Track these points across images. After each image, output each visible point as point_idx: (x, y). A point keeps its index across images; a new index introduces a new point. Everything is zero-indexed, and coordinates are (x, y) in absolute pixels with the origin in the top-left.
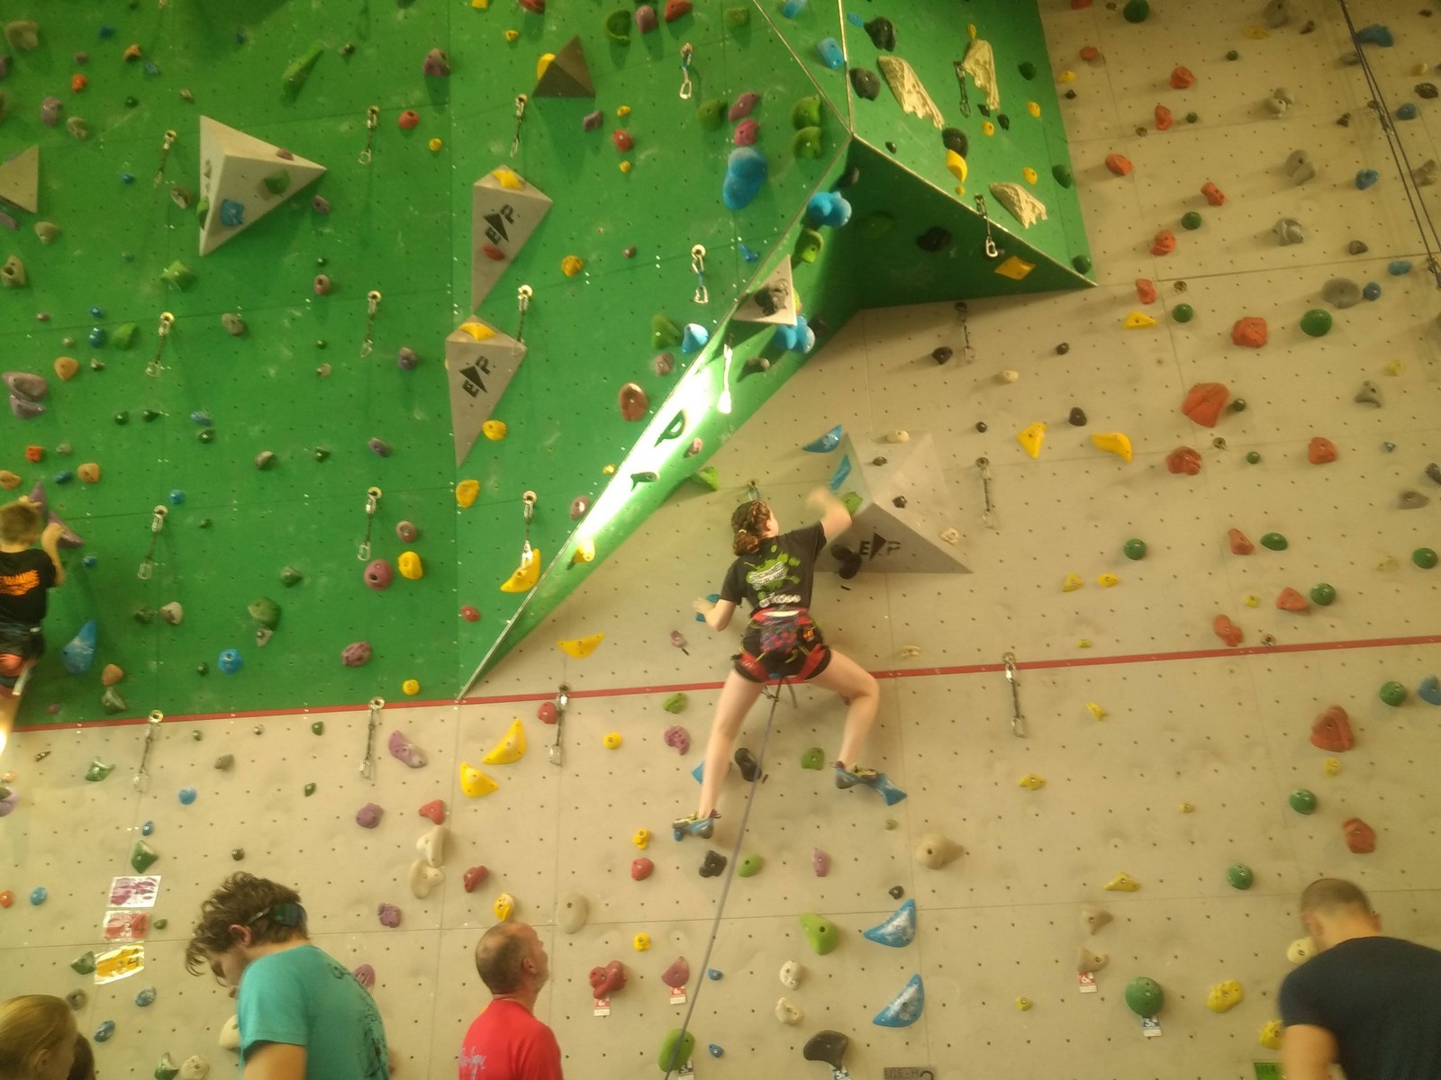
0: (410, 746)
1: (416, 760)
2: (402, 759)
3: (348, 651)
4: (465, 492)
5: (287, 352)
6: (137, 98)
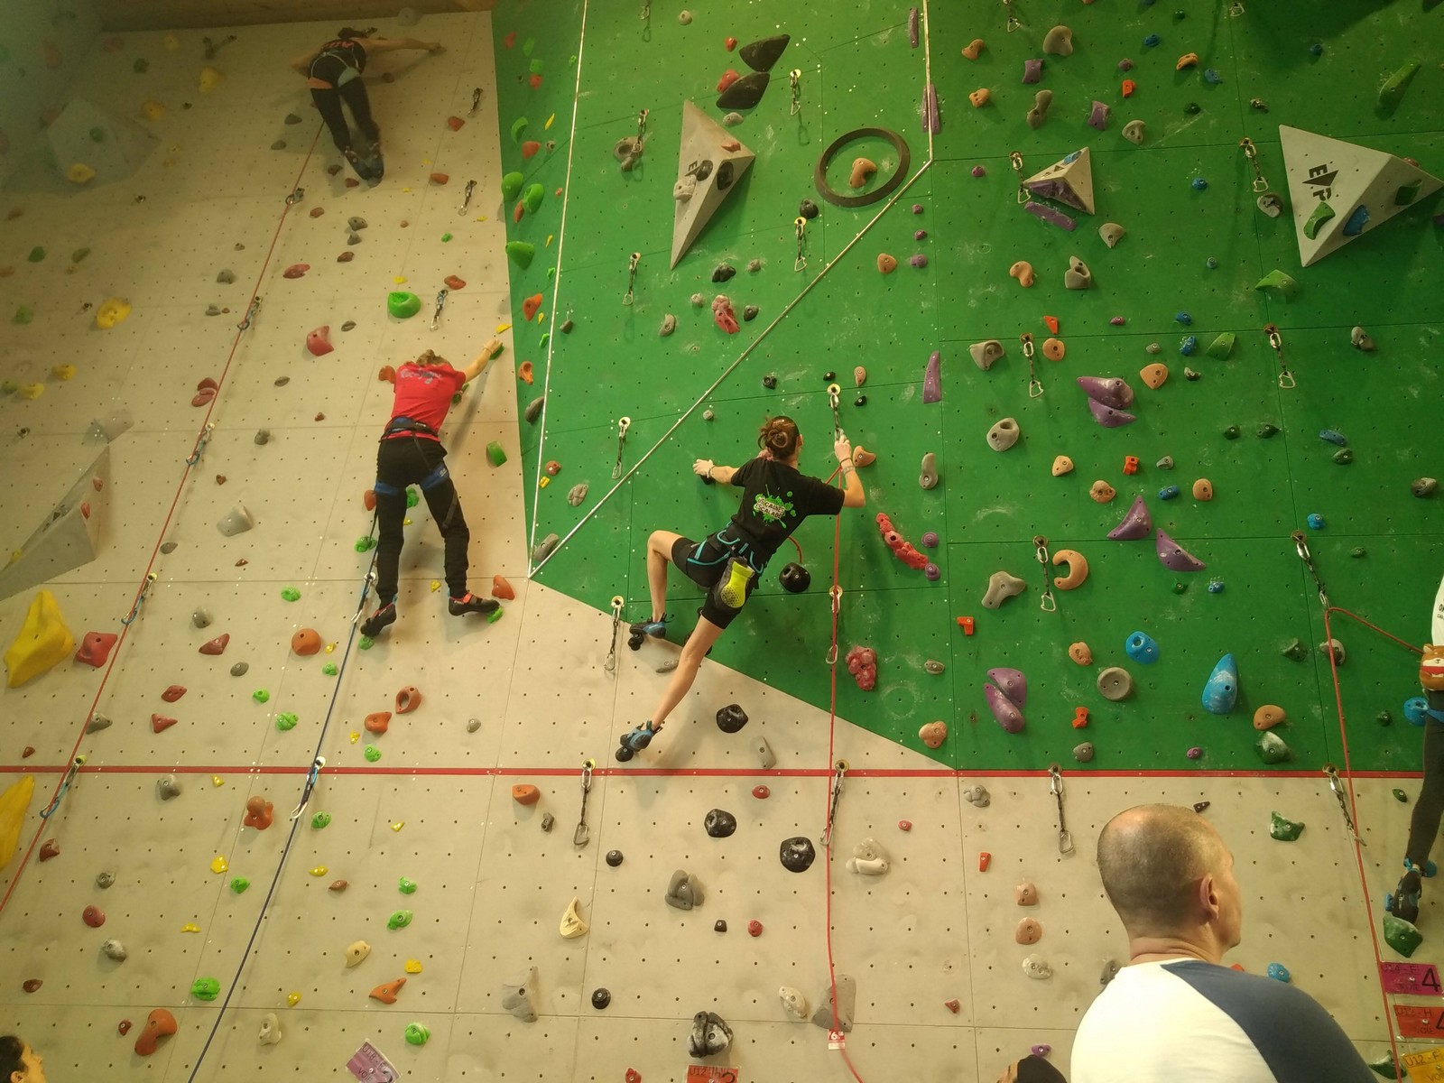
5: (1428, 372)
6: (1199, 105)
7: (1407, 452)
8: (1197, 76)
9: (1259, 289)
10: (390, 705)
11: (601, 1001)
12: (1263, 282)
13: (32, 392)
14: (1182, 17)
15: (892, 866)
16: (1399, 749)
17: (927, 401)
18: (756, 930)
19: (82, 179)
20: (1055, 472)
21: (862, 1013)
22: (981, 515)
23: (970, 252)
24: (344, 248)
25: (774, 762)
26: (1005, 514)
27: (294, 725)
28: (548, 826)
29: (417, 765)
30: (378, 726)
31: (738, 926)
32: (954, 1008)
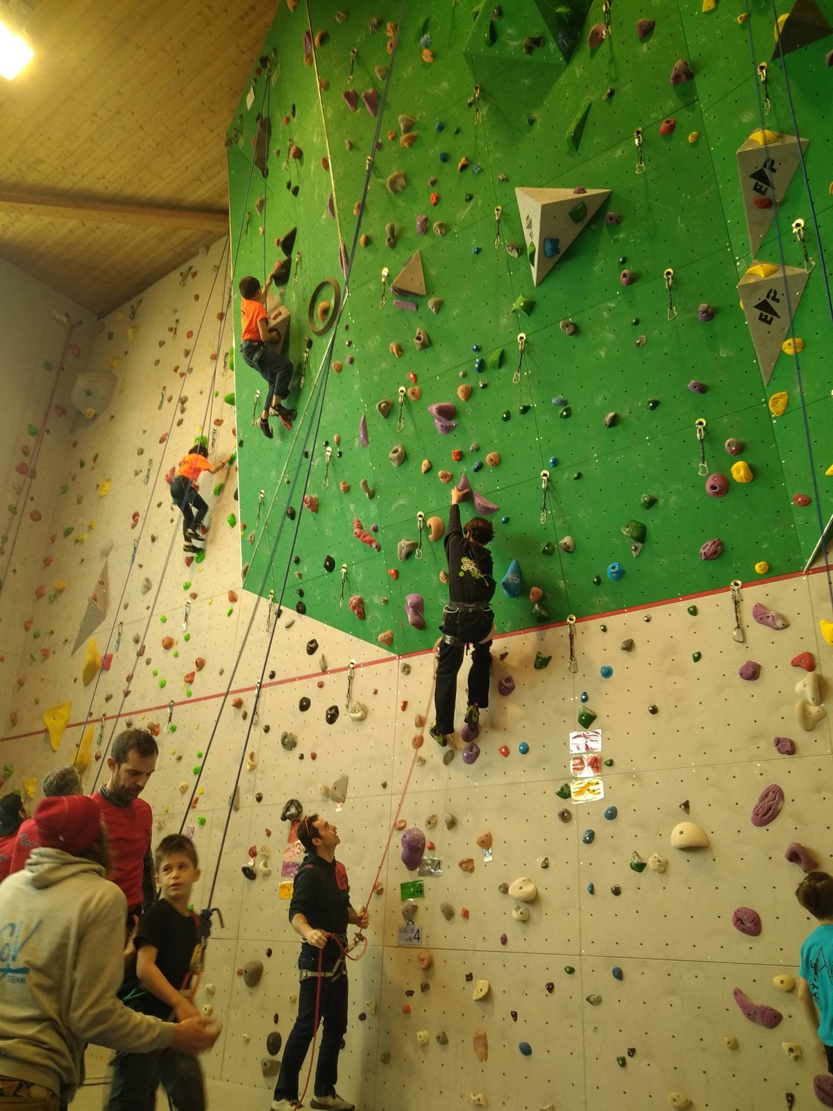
0: (772, 613)
1: (779, 623)
2: (767, 624)
3: (704, 549)
4: (776, 403)
5: (610, 336)
6: (470, 193)
7: (600, 398)
8: (469, 171)
9: (513, 312)
10: (194, 668)
11: (259, 799)
12: (515, 306)
13: (82, 540)
14: (457, 132)
15: (368, 715)
16: (606, 598)
17: (364, 446)
18: (314, 757)
19: (92, 416)
20: (423, 472)
21: (350, 793)
22: (393, 508)
23: (373, 343)
24: (179, 416)
25: (326, 668)
26: (403, 505)
27: (165, 685)
28: (245, 717)
29: (204, 696)
30: (190, 679)
31: (307, 757)
32: (384, 785)
